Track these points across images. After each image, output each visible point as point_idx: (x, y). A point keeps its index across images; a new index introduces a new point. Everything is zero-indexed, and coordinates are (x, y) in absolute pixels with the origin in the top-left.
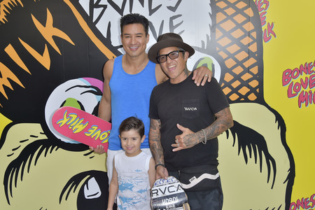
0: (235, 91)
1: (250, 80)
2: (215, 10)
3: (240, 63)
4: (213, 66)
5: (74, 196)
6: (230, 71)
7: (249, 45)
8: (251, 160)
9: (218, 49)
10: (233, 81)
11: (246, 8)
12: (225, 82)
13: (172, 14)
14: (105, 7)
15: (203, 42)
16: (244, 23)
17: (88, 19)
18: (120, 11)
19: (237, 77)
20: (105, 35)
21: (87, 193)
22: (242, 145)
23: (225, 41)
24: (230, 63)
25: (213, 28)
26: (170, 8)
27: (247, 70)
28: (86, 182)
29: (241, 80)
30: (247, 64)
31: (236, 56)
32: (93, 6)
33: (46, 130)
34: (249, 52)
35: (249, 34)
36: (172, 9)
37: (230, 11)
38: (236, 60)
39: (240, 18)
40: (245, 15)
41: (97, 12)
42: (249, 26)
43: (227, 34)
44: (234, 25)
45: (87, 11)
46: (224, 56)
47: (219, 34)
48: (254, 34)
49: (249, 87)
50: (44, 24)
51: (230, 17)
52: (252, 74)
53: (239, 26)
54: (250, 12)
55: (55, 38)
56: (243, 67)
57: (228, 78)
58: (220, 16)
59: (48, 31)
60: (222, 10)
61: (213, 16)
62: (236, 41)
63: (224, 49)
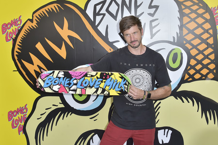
0: (198, 72)
1: (209, 64)
2: (182, 15)
3: (201, 52)
4: (182, 54)
6: (194, 58)
7: (207, 39)
8: (211, 122)
9: (185, 42)
10: (196, 65)
11: (204, 13)
12: (191, 65)
13: (152, 18)
14: (104, 15)
15: (174, 38)
16: (204, 23)
17: (93, 23)
18: (115, 18)
19: (199, 62)
20: (104, 34)
22: (204, 111)
23: (190, 37)
24: (194, 52)
25: (181, 27)
26: (150, 14)
27: (206, 57)
28: (92, 138)
29: (202, 64)
30: (206, 53)
31: (198, 47)
32: (96, 14)
33: (63, 101)
34: (208, 44)
35: (207, 31)
37: (193, 16)
38: (198, 50)
39: (200, 20)
40: (204, 18)
41: (98, 18)
42: (207, 26)
43: (191, 32)
44: (196, 25)
45: (92, 18)
46: (189, 47)
47: (185, 31)
48: (211, 31)
49: (208, 69)
50: (62, 27)
51: (194, 20)
52: (210, 59)
53: (200, 26)
54: (207, 16)
55: (70, 37)
56: (204, 54)
57: (193, 62)
58: (186, 20)
59: (65, 32)
60: (187, 15)
61: (181, 19)
62: (198, 36)
63: (189, 42)
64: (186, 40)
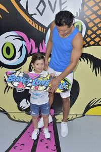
0: (93, 39)
1: (100, 34)
3: (96, 25)
4: (82, 26)
6: (91, 29)
8: (99, 75)
9: (85, 17)
10: (92, 34)
12: (88, 35)
15: (77, 13)
19: (94, 32)
20: (25, 8)
21: (18, 89)
22: (95, 67)
24: (91, 25)
25: (83, 5)
27: (99, 29)
29: (96, 34)
30: (99, 25)
38: (94, 23)
43: (90, 8)
44: (94, 4)
46: (88, 20)
47: (86, 8)
49: (100, 37)
57: (90, 32)
62: (95, 13)
63: (88, 17)
64: (86, 15)
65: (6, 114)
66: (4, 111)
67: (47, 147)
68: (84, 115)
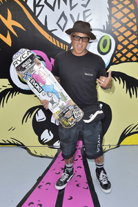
0: (124, 55)
1: (133, 49)
2: (111, 6)
3: (126, 38)
4: (110, 40)
5: (30, 120)
6: (121, 43)
7: (132, 27)
9: (113, 30)
10: (122, 49)
11: (129, 4)
12: (118, 50)
13: (85, 9)
14: (43, 6)
15: (104, 26)
16: (129, 13)
17: (33, 14)
19: (125, 47)
20: (44, 24)
21: (38, 119)
22: (128, 87)
23: (117, 25)
24: (121, 39)
25: (110, 17)
26: (83, 5)
27: (131, 43)
28: (37, 112)
29: (127, 49)
30: (131, 39)
31: (124, 34)
32: (35, 6)
33: (11, 82)
34: (132, 31)
35: (131, 20)
36: (84, 6)
37: (120, 6)
38: (124, 36)
39: (126, 11)
40: (129, 9)
41: (38, 9)
43: (119, 21)
44: (123, 15)
45: (32, 9)
46: (117, 34)
47: (113, 21)
48: (135, 20)
49: (132, 53)
50: (6, 18)
51: (120, 10)
52: (134, 44)
53: (126, 15)
54: (132, 7)
55: (13, 26)
56: (129, 40)
57: (120, 47)
58: (114, 10)
60: (115, 6)
61: (110, 10)
62: (124, 25)
63: (117, 30)
64: (114, 28)
65: (26, 148)
66: (23, 145)
67: (78, 185)
68: (118, 145)
